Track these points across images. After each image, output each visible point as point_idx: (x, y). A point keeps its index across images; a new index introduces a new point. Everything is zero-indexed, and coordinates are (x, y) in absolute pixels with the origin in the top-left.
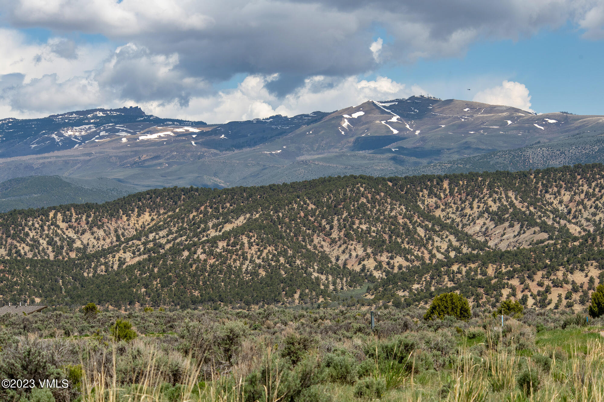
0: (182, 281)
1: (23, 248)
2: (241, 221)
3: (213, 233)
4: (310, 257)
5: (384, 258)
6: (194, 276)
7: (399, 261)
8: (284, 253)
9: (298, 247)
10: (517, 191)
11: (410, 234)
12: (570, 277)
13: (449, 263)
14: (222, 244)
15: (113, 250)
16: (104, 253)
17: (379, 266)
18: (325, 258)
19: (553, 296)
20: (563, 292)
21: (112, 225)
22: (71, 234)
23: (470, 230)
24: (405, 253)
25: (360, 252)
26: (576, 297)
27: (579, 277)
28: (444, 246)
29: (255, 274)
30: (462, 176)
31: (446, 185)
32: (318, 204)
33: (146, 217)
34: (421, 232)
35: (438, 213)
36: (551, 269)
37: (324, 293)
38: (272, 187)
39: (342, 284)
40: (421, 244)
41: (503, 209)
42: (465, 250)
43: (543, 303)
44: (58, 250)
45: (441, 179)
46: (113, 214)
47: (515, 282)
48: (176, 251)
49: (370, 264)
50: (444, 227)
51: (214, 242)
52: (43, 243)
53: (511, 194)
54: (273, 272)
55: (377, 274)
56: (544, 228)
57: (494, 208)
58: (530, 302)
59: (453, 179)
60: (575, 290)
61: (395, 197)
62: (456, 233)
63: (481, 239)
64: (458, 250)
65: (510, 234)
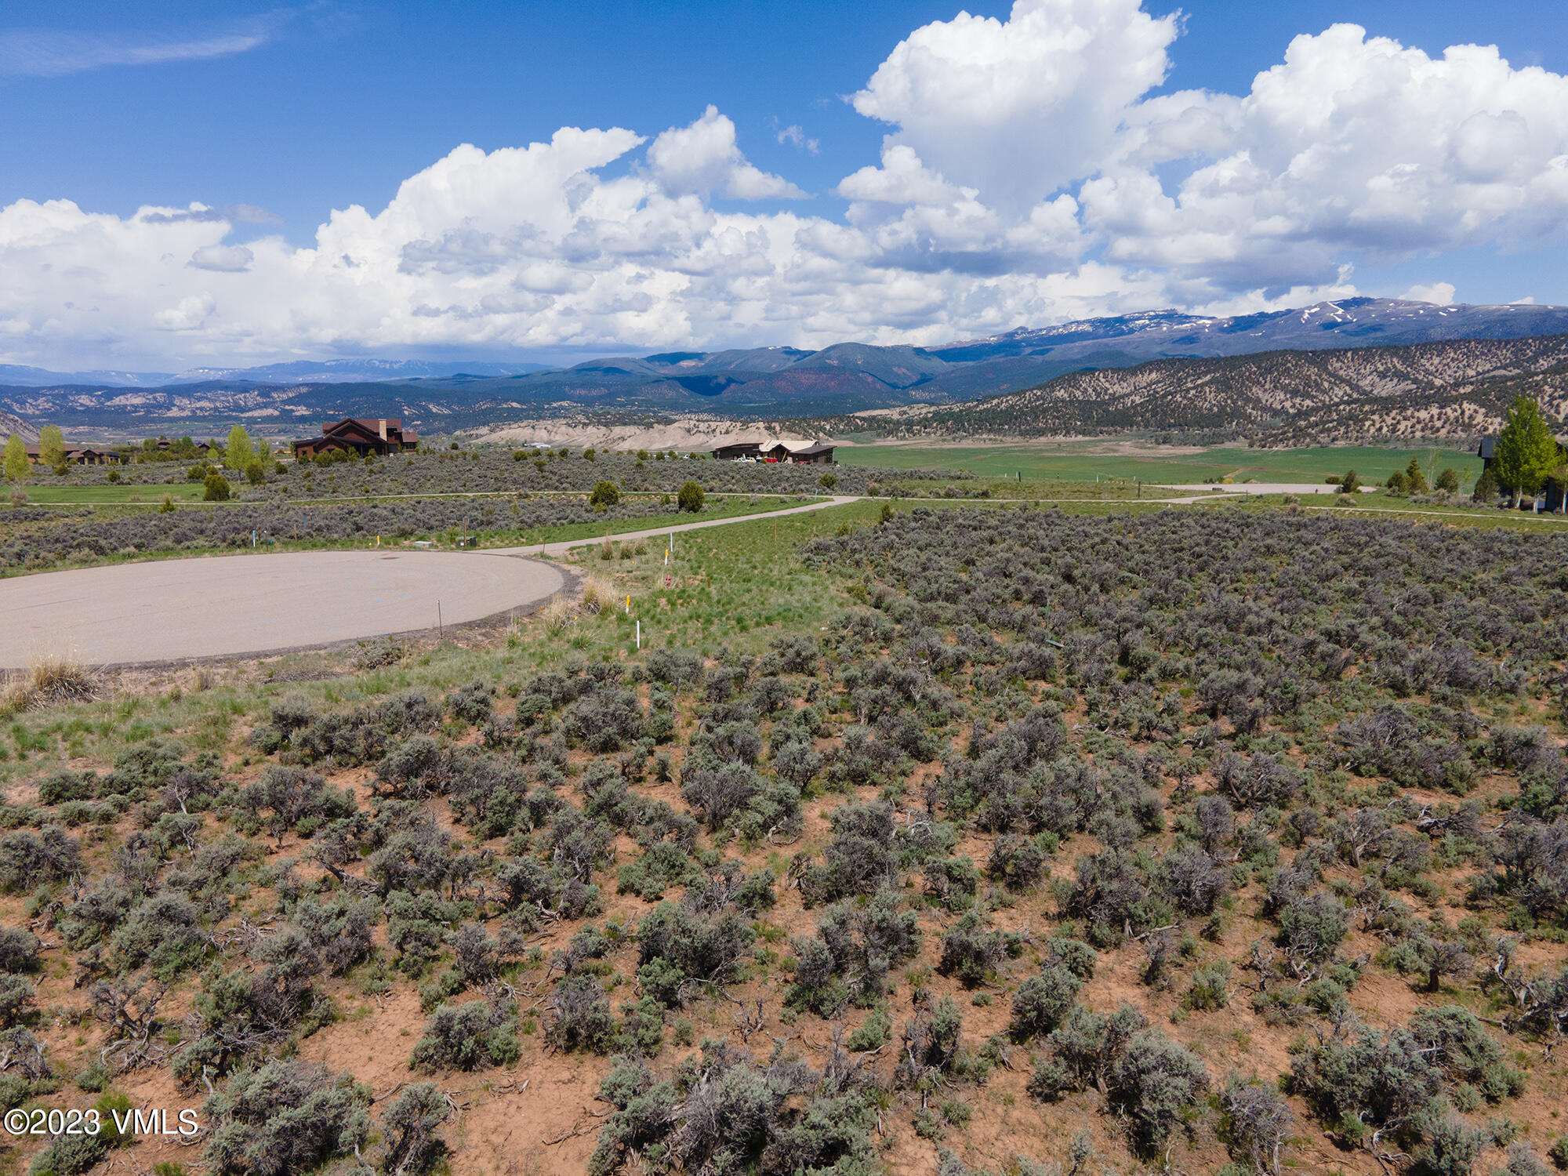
0: (1165, 413)
1: (1078, 393)
2: (1208, 377)
3: (1190, 385)
4: (1248, 400)
5: (1298, 401)
6: (1173, 411)
7: (1308, 402)
8: (1231, 397)
9: (1241, 394)
10: (1400, 357)
11: (1318, 386)
12: (1416, 414)
13: (1337, 405)
14: (1193, 392)
15: (1128, 395)
16: (1123, 396)
17: (1293, 406)
18: (1259, 400)
19: (1402, 427)
20: (1409, 424)
21: (1132, 380)
22: (1107, 385)
23: (1361, 383)
24: (1312, 398)
25: (1282, 397)
26: (1419, 427)
27: (1423, 414)
28: (1341, 393)
29: (1211, 410)
30: (1361, 349)
31: (1349, 354)
32: (1259, 368)
33: (1154, 375)
34: (1326, 384)
35: (1341, 372)
36: (1405, 409)
37: (1253, 422)
38: (1232, 358)
39: (1267, 417)
40: (1325, 392)
41: (1388, 370)
42: (1355, 396)
43: (1394, 430)
44: (1098, 395)
45: (1346, 351)
46: (1134, 373)
47: (1376, 417)
48: (1165, 396)
49: (1288, 404)
50: (1342, 381)
51: (1188, 390)
52: (1090, 390)
53: (1395, 360)
54: (1222, 409)
55: (1291, 411)
56: (1416, 380)
57: (1381, 369)
58: (1385, 429)
59: (1355, 351)
60: (1419, 422)
61: (1312, 362)
62: (1350, 385)
63: (1369, 389)
64: (1350, 396)
65: (1390, 385)
